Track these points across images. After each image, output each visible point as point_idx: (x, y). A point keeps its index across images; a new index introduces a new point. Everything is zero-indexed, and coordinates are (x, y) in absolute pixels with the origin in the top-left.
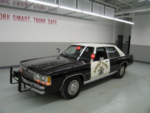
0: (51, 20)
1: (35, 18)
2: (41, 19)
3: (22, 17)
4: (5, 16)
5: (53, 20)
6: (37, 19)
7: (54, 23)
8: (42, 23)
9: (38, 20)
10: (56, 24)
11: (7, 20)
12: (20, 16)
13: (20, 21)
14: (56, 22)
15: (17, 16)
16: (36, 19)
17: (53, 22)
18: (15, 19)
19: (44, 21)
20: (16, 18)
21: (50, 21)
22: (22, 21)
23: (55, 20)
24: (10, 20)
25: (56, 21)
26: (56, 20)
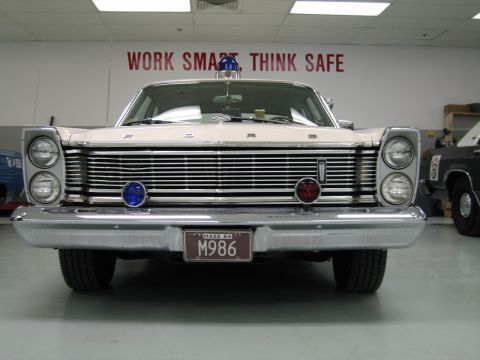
0: (320, 56)
1: (254, 55)
2: (278, 55)
3: (213, 55)
4: (161, 57)
5: (329, 56)
6: (264, 59)
7: (333, 67)
8: (283, 70)
9: (267, 61)
10: (338, 70)
11: (166, 68)
12: (204, 55)
13: (205, 68)
14: (338, 63)
15: (196, 55)
16: (258, 58)
17: (329, 63)
18: (187, 66)
19: (291, 61)
20: (192, 60)
21: (315, 61)
22: (210, 69)
23: (336, 53)
24: (172, 69)
25: (341, 59)
26: (338, 56)
